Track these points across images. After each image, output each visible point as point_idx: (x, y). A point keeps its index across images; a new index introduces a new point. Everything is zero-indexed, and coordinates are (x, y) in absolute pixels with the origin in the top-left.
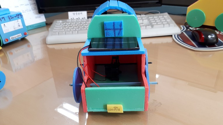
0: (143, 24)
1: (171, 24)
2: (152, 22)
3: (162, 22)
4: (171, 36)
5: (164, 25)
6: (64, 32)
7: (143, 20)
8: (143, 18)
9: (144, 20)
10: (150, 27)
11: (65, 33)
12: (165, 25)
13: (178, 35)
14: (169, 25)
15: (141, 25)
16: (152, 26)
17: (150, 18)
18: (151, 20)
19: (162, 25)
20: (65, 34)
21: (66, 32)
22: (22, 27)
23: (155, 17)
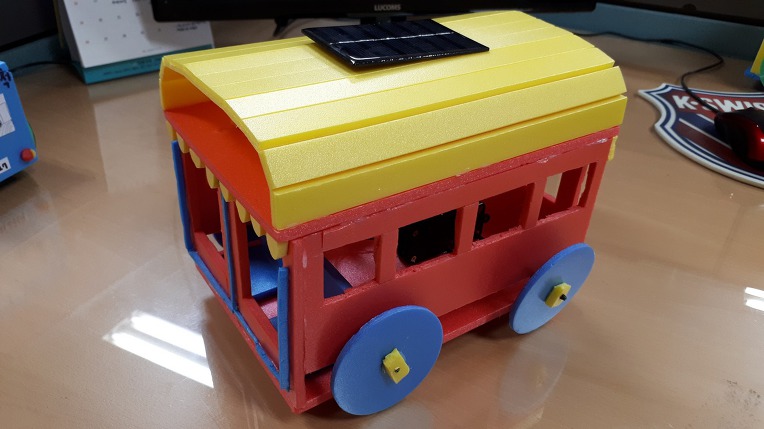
22: (13, 129)
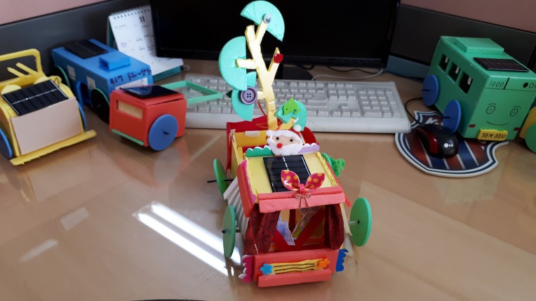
0: (346, 105)
1: (395, 114)
2: (364, 103)
3: (381, 107)
4: (394, 134)
5: (383, 112)
6: (208, 108)
7: (347, 96)
8: (349, 92)
9: (350, 97)
10: (359, 114)
11: (210, 110)
12: (386, 114)
13: (405, 135)
14: (393, 114)
15: (343, 107)
16: (363, 113)
17: (361, 92)
18: (362, 98)
19: (381, 113)
20: (208, 111)
21: (212, 108)
23: (370, 92)
